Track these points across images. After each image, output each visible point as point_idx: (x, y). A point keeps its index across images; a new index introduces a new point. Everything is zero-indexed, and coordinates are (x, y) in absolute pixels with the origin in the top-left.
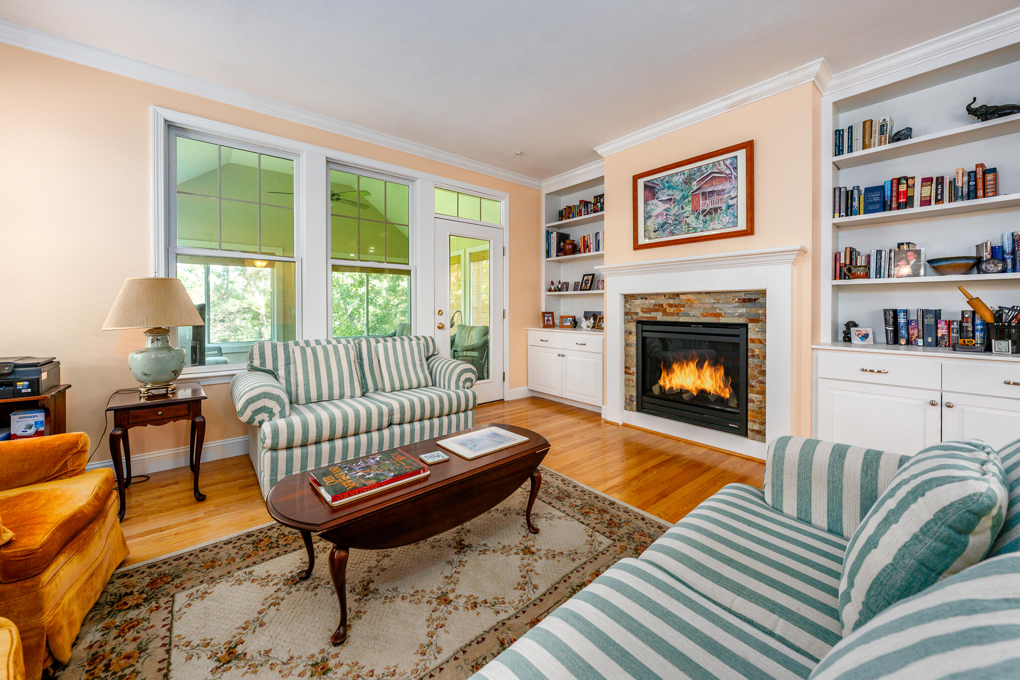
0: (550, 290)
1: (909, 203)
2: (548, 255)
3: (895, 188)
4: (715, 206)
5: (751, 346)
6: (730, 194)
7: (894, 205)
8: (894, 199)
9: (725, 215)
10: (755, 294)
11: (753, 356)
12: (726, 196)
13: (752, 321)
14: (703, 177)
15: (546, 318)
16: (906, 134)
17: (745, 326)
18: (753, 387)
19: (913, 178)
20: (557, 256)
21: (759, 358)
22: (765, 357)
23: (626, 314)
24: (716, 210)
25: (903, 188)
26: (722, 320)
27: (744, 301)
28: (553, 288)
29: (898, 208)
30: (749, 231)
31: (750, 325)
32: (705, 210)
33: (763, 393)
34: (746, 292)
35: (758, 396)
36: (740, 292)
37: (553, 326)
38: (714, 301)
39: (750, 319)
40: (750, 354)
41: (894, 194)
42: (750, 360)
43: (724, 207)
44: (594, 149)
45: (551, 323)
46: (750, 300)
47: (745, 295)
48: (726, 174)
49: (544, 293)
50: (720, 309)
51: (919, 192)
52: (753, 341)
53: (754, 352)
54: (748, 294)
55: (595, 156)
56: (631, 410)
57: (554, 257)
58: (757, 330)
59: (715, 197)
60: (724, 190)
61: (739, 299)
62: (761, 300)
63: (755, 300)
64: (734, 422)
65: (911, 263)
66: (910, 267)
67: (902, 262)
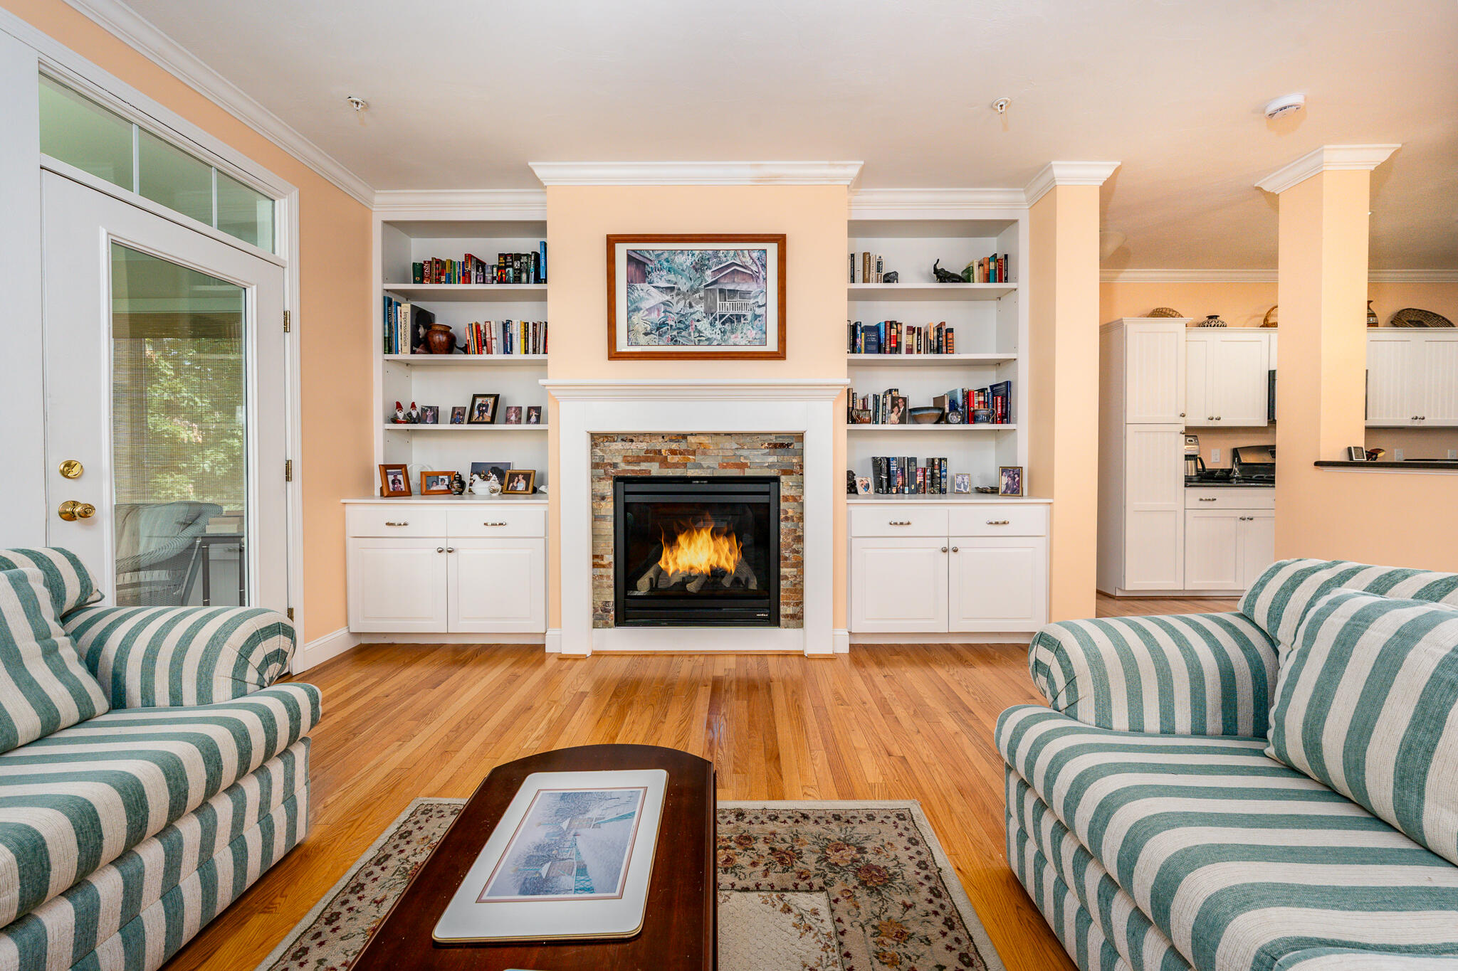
0: (395, 420)
1: (897, 350)
2: (389, 346)
3: (888, 332)
4: (737, 312)
5: (783, 505)
6: (756, 300)
7: (888, 350)
8: (888, 342)
9: (750, 327)
10: (788, 437)
11: (787, 519)
12: (752, 301)
13: (785, 472)
14: (720, 266)
15: (391, 478)
16: (890, 278)
17: (776, 479)
18: (786, 559)
19: (901, 324)
20: (413, 352)
21: (793, 521)
22: (801, 519)
23: (595, 466)
24: (739, 317)
25: (894, 332)
26: (749, 473)
27: (775, 446)
28: (401, 415)
29: (891, 353)
30: (780, 355)
31: (783, 478)
32: (724, 316)
33: (799, 564)
34: (778, 435)
35: (792, 569)
36: (771, 434)
37: (408, 493)
38: (737, 446)
39: (782, 470)
40: (782, 516)
41: (888, 338)
42: (783, 524)
43: (749, 316)
44: (530, 164)
45: (403, 486)
46: (782, 445)
47: (776, 438)
48: (752, 271)
49: (379, 426)
50: (745, 458)
51: (905, 339)
52: (786, 499)
53: (787, 512)
54: (780, 437)
55: (528, 179)
56: (606, 625)
57: (405, 353)
58: (791, 484)
59: (737, 300)
60: (749, 293)
61: (769, 444)
62: (797, 446)
63: (788, 445)
64: (762, 609)
65: (901, 410)
66: (900, 414)
67: (896, 409)
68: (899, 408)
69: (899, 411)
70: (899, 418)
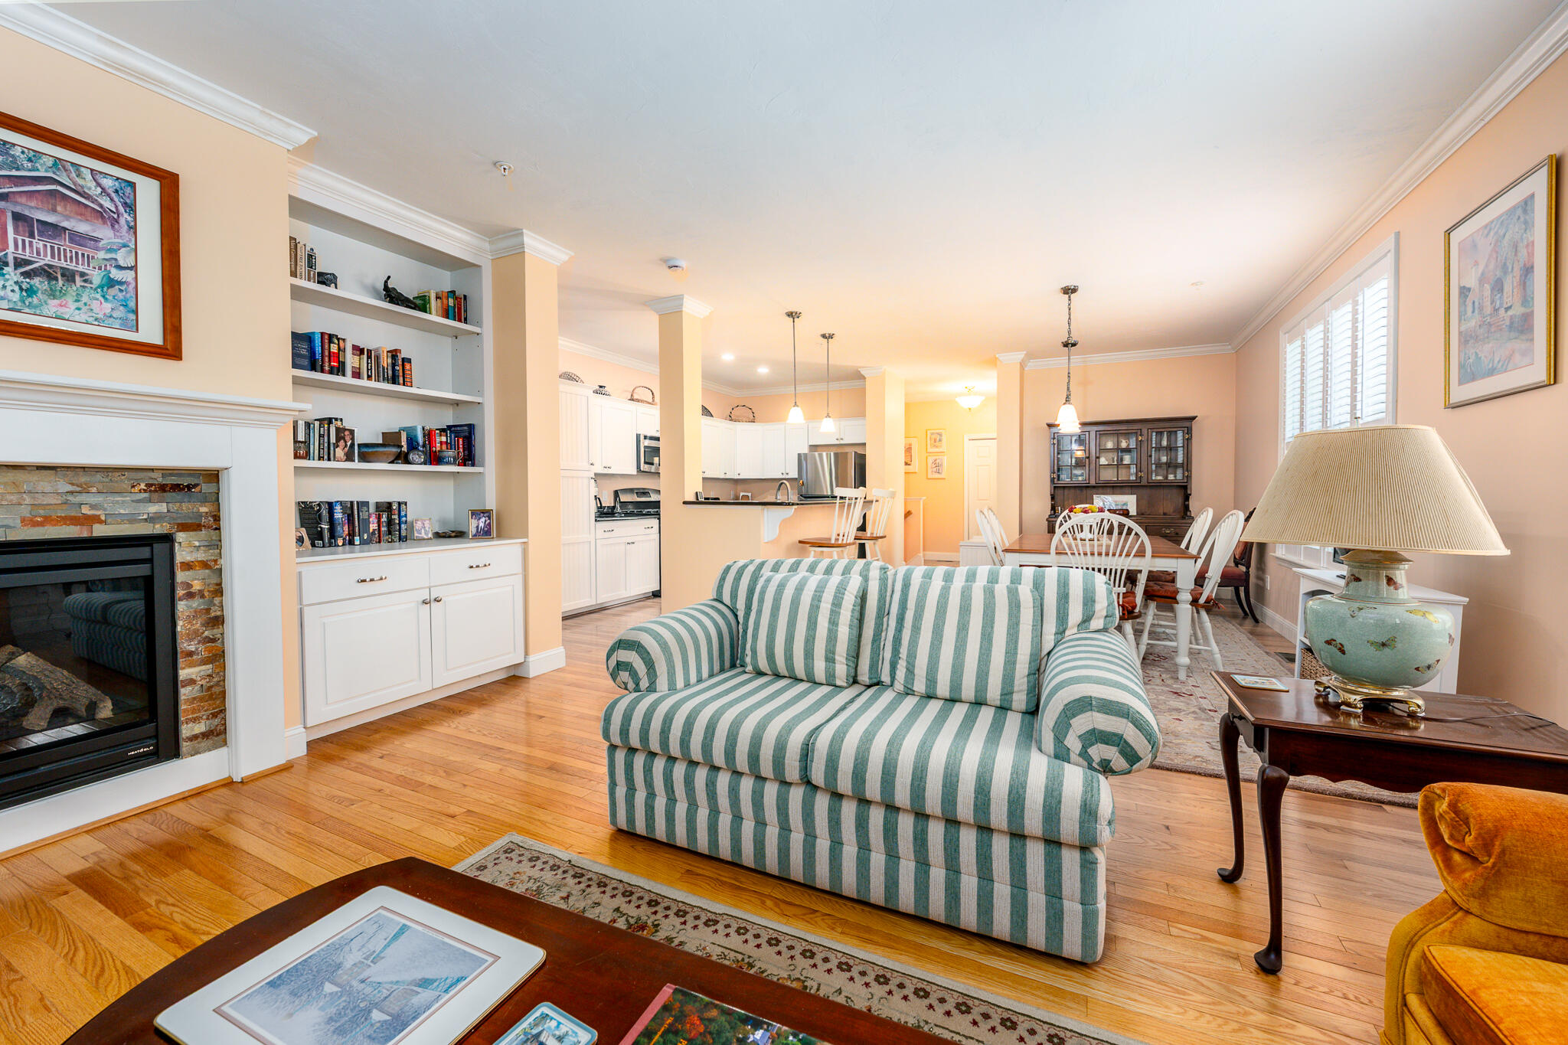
1: (340, 370)
3: (327, 346)
4: (72, 266)
5: (181, 576)
6: (113, 256)
7: (327, 368)
8: (327, 359)
9: (98, 296)
10: (190, 475)
11: (190, 595)
12: (101, 255)
13: (184, 527)
14: (14, 173)
16: (325, 279)
17: (168, 539)
18: (190, 654)
19: (344, 340)
21: (203, 596)
22: (219, 591)
24: (69, 276)
25: (334, 348)
26: (99, 531)
27: (163, 488)
29: (331, 372)
30: (171, 349)
31: (180, 537)
32: (28, 262)
33: (218, 657)
34: (167, 471)
35: (204, 667)
36: (152, 470)
38: (70, 488)
39: (179, 525)
40: (180, 592)
41: (327, 353)
42: (181, 606)
43: (97, 277)
46: (176, 488)
47: (163, 476)
48: (101, 206)
50: (93, 507)
51: (351, 360)
52: (188, 566)
53: (189, 586)
54: (171, 475)
58: (197, 544)
59: (64, 243)
60: (96, 240)
61: (149, 485)
62: (206, 488)
63: (189, 487)
64: (139, 741)
65: (349, 444)
66: (346, 449)
67: (342, 443)
68: (346, 442)
69: (346, 446)
70: (347, 454)
